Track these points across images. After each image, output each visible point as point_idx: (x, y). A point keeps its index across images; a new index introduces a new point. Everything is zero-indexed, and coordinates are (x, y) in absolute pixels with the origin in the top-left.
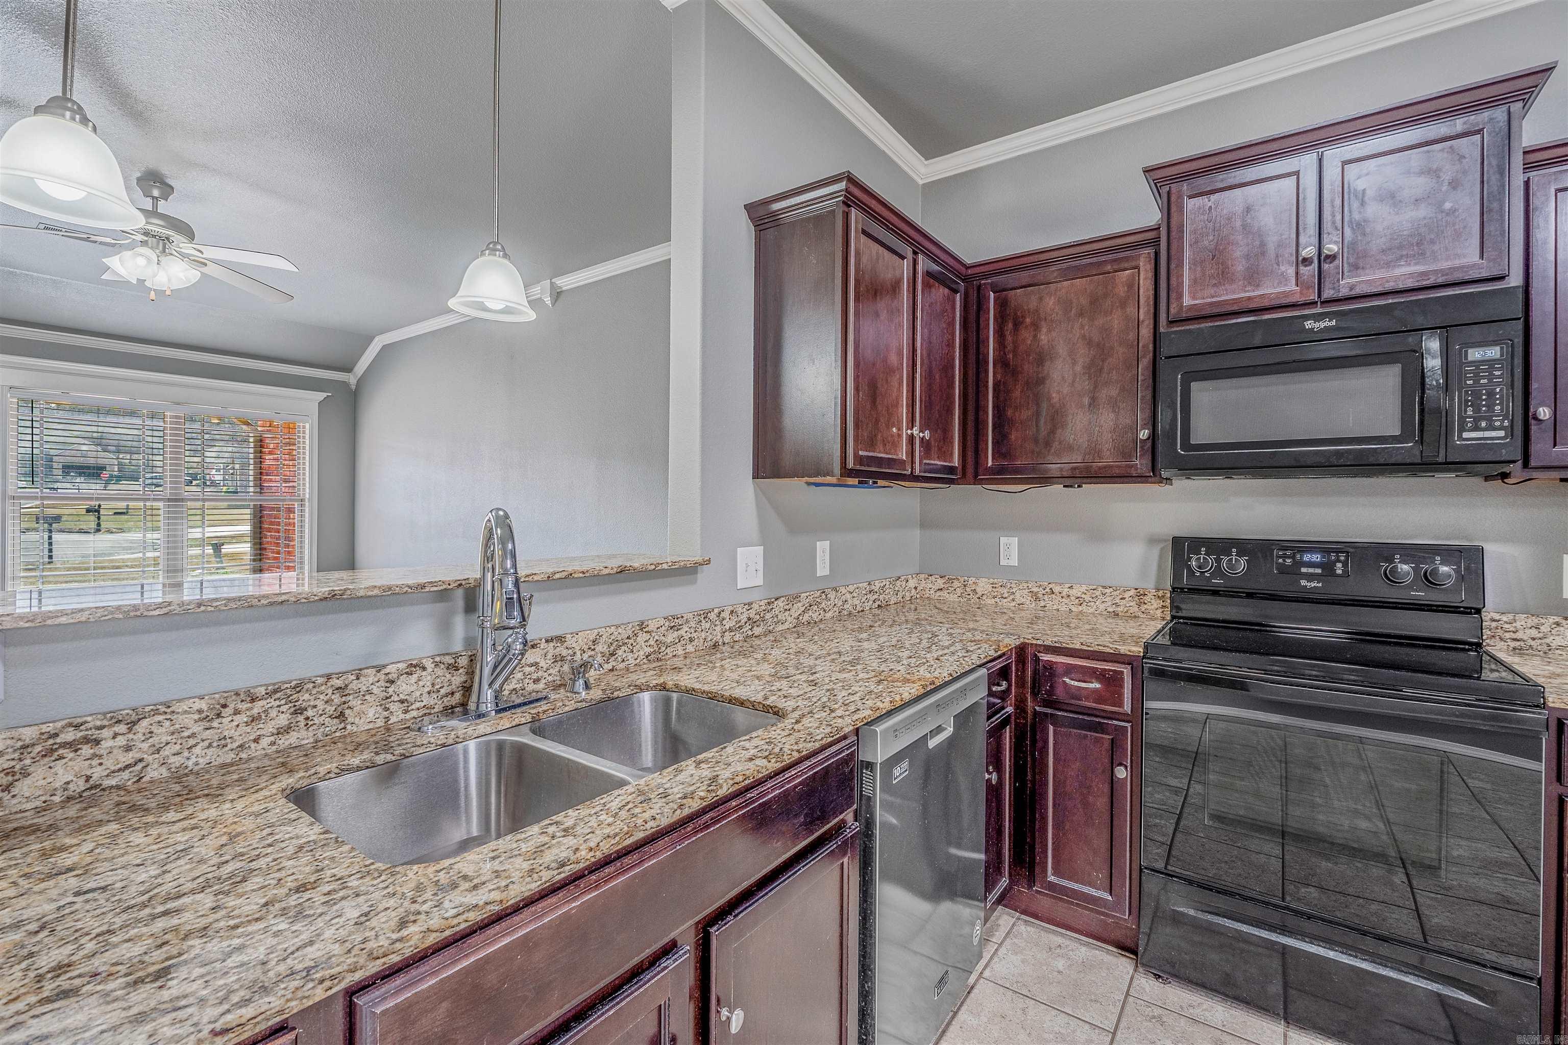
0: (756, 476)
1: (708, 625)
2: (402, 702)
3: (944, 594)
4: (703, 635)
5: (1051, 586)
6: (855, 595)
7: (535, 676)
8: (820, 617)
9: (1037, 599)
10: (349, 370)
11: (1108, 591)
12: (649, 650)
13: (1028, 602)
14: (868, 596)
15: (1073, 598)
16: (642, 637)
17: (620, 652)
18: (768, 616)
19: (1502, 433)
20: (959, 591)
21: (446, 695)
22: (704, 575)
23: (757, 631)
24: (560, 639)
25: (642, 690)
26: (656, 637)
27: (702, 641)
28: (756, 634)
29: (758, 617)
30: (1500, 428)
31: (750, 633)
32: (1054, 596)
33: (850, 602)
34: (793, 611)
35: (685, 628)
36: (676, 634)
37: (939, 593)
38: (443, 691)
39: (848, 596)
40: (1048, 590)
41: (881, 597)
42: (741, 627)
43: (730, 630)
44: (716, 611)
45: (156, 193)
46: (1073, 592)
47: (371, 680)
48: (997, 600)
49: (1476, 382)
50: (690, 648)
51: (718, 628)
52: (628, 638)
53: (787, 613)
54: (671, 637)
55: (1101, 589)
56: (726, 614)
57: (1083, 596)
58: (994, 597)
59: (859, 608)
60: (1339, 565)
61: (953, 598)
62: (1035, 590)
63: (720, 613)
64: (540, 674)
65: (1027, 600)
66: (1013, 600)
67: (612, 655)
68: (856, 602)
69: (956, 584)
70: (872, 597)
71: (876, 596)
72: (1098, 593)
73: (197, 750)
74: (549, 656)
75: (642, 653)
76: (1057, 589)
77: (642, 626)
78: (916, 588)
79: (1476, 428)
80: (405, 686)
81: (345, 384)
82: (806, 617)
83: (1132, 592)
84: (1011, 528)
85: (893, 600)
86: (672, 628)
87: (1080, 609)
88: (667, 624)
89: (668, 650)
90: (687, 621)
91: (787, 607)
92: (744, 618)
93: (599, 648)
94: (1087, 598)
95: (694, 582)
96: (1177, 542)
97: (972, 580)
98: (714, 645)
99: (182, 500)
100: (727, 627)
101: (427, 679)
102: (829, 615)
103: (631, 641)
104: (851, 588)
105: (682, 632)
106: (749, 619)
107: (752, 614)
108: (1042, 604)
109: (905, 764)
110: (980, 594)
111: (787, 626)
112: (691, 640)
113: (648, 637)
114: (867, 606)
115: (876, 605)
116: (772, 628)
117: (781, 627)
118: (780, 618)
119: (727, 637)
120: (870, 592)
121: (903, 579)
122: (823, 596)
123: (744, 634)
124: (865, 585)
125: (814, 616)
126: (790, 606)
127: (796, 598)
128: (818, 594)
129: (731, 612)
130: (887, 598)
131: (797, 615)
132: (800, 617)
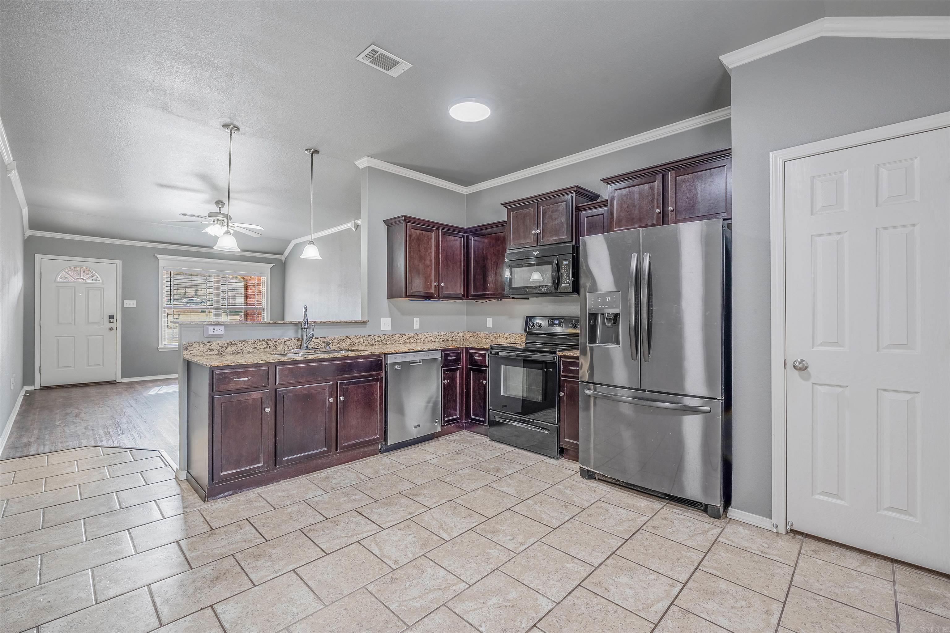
0: (388, 298)
1: (370, 339)
2: (287, 346)
3: (472, 338)
4: (368, 341)
5: (499, 334)
6: (431, 336)
7: (318, 345)
8: (414, 341)
9: (496, 339)
10: (282, 254)
11: (513, 335)
12: (350, 343)
14: (438, 337)
15: (505, 338)
16: (348, 340)
17: (341, 343)
18: (392, 339)
19: (568, 285)
20: (476, 337)
21: (297, 346)
22: (368, 325)
23: (388, 343)
24: (325, 338)
25: (343, 350)
26: (352, 340)
29: (388, 339)
30: (569, 283)
31: (385, 343)
32: (500, 337)
33: (428, 338)
34: (402, 339)
35: (362, 339)
36: (359, 340)
37: (471, 338)
38: (296, 345)
39: (428, 336)
41: (444, 338)
42: (382, 341)
43: (378, 341)
44: (373, 335)
45: (220, 206)
46: (505, 336)
47: (281, 341)
48: (486, 339)
49: (564, 270)
50: (363, 344)
51: (373, 340)
52: (344, 339)
53: (400, 339)
54: (357, 341)
56: (376, 337)
58: (485, 338)
59: (433, 340)
60: (562, 324)
61: (474, 339)
62: (495, 335)
64: (319, 345)
65: (493, 339)
66: (490, 339)
67: (339, 343)
68: (431, 338)
69: (475, 334)
70: (439, 337)
71: (442, 337)
72: (511, 335)
73: (251, 349)
74: (321, 341)
75: (348, 344)
76: (501, 335)
77: (348, 337)
78: (463, 336)
79: (564, 283)
80: (288, 343)
81: (281, 260)
82: (408, 341)
83: (519, 335)
84: (489, 315)
85: (451, 339)
88: (356, 337)
89: (356, 344)
90: (362, 337)
91: (400, 337)
92: (383, 338)
93: (335, 341)
94: (508, 338)
95: (366, 327)
96: (527, 317)
97: (479, 333)
98: (372, 345)
99: (220, 309)
101: (293, 342)
102: (418, 341)
104: (429, 333)
105: (361, 340)
106: (385, 339)
107: (386, 337)
109: (399, 366)
110: (481, 337)
111: (400, 342)
112: (364, 342)
113: (350, 340)
114: (437, 340)
115: (442, 340)
116: (394, 342)
117: (397, 343)
118: (397, 340)
119: (377, 343)
120: (439, 336)
121: (456, 332)
122: (416, 335)
123: (383, 343)
124: (436, 333)
125: (412, 341)
126: (401, 336)
127: (404, 335)
128: (414, 334)
129: (378, 336)
130: (447, 338)
131: (404, 340)
132: (406, 341)
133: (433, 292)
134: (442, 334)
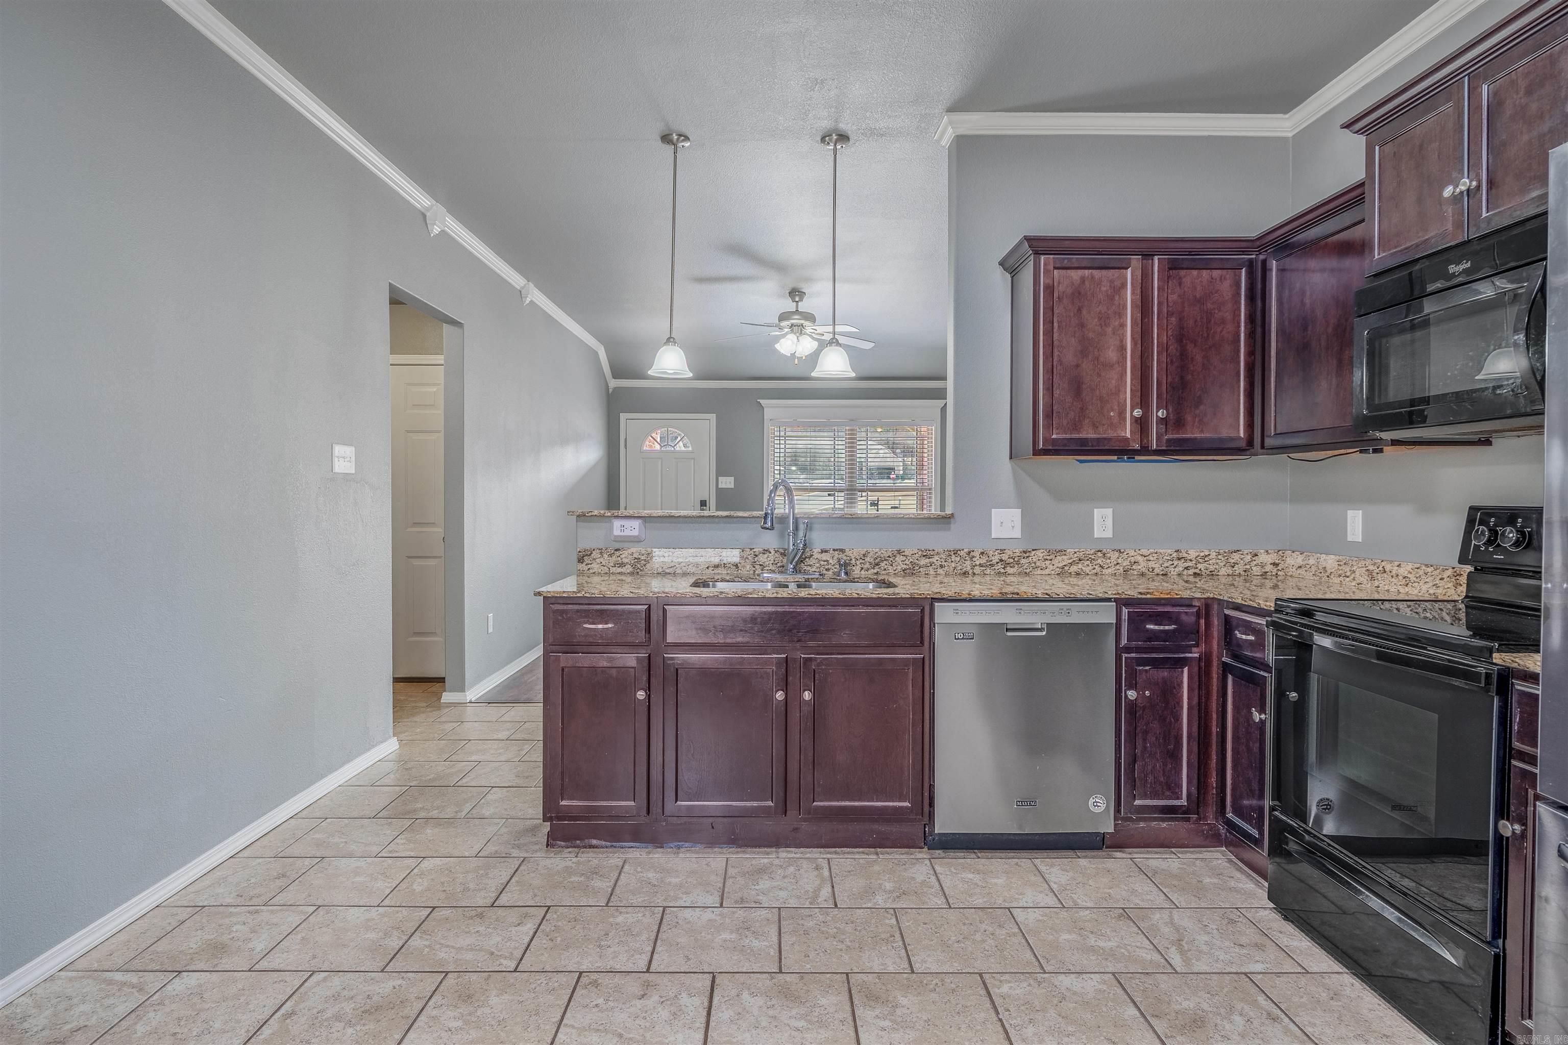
0: (1010, 457)
1: (958, 559)
2: (761, 565)
4: (953, 565)
5: (1383, 564)
6: (1152, 558)
7: (827, 567)
8: (1095, 571)
9: (1373, 579)
11: (1430, 570)
12: (905, 567)
13: (1365, 582)
14: (1176, 563)
15: (1401, 578)
16: (899, 558)
17: (883, 564)
18: (1023, 561)
20: (1314, 569)
21: (781, 567)
22: (955, 525)
23: (1010, 570)
24: (842, 551)
26: (911, 560)
27: (952, 569)
28: (1009, 572)
29: (1012, 560)
31: (1002, 571)
32: (1385, 575)
33: (1143, 564)
34: (1055, 561)
35: (936, 558)
36: (928, 560)
37: (1299, 571)
38: (779, 565)
39: (1140, 558)
40: (1381, 568)
41: (1199, 566)
42: (992, 565)
43: (981, 565)
44: (966, 550)
46: (1403, 571)
47: (748, 553)
48: (1342, 578)
50: (940, 571)
51: (968, 563)
52: (889, 557)
53: (1048, 562)
54: (923, 562)
55: (1424, 567)
56: (977, 554)
57: (1409, 575)
59: (1157, 571)
62: (1371, 568)
63: (970, 552)
64: (830, 566)
65: (1364, 579)
66: (1354, 579)
67: (877, 564)
68: (1152, 564)
70: (1182, 565)
71: (1190, 564)
72: (1421, 572)
74: (835, 558)
75: (899, 567)
76: (1388, 568)
77: (899, 551)
78: (1275, 565)
80: (762, 559)
82: (1074, 569)
83: (1446, 573)
84: (1353, 500)
85: (1223, 571)
86: (924, 556)
87: (1407, 589)
88: (920, 553)
89: (921, 569)
90: (938, 554)
91: (1048, 557)
92: (996, 559)
93: (868, 559)
94: (1413, 579)
95: (948, 529)
96: (1472, 511)
97: (1324, 556)
98: (964, 573)
99: (855, 490)
100: (978, 563)
101: (772, 558)
102: (1105, 571)
103: (891, 559)
104: (1144, 552)
105: (934, 560)
106: (1001, 560)
107: (1005, 557)
108: (1376, 583)
110: (1329, 572)
111: (1047, 572)
112: (941, 566)
113: (905, 558)
114: (1173, 572)
115: (1191, 572)
116: (1028, 571)
117: (1039, 572)
118: (1038, 564)
119: (977, 570)
120: (1179, 559)
121: (1246, 551)
122: (1100, 554)
123: (997, 571)
124: (1169, 551)
125: (1087, 570)
126: (1052, 557)
127: (1062, 552)
128: (1092, 552)
129: (982, 553)
130: (1212, 568)
131: (1061, 565)
132: (1066, 568)
133: (1128, 435)
134: (1193, 554)
